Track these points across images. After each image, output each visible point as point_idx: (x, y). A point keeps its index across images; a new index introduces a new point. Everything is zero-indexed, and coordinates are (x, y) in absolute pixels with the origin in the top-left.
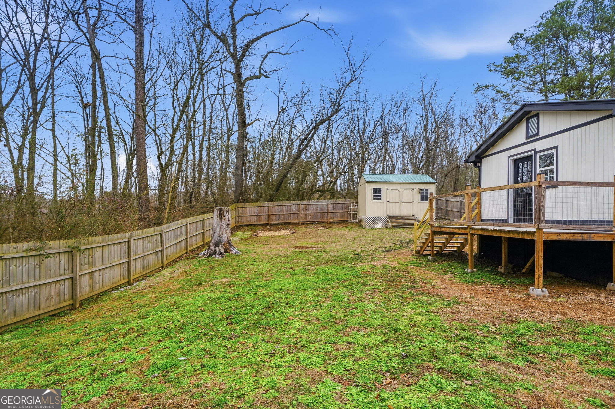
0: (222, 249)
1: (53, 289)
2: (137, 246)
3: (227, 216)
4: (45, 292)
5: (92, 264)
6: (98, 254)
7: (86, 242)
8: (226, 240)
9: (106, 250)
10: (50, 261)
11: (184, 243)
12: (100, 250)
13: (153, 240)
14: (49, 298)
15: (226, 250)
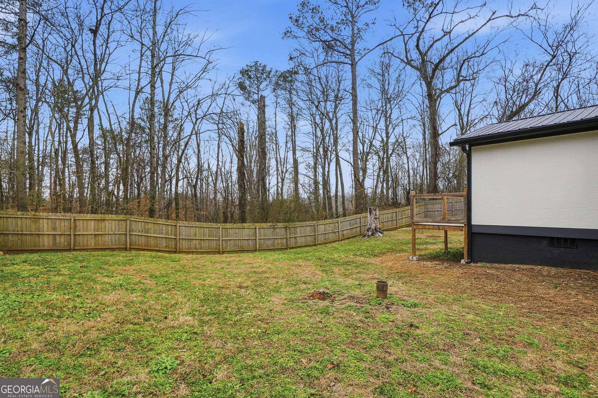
0: (370, 233)
1: (280, 241)
2: (321, 228)
3: (374, 213)
4: (276, 241)
5: (296, 233)
6: (298, 230)
7: (292, 225)
8: (374, 228)
9: (302, 228)
10: (278, 230)
11: (358, 229)
12: (299, 228)
13: (332, 225)
14: (278, 244)
15: (372, 235)
